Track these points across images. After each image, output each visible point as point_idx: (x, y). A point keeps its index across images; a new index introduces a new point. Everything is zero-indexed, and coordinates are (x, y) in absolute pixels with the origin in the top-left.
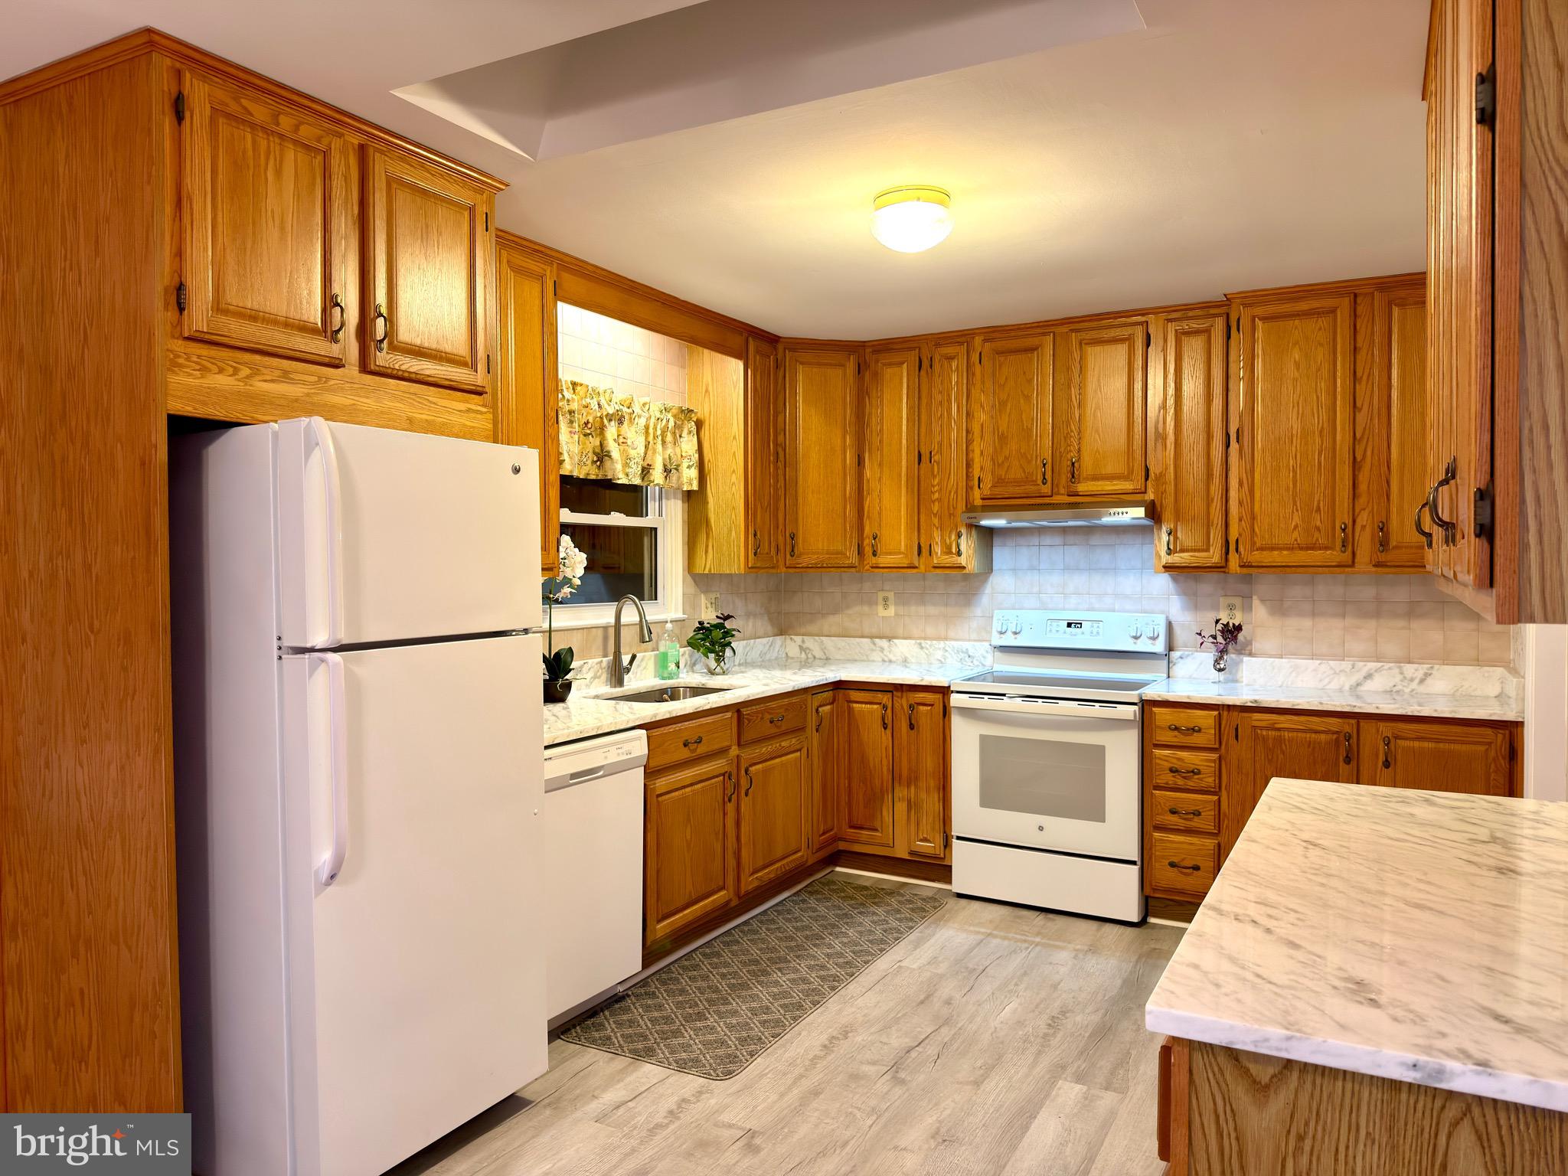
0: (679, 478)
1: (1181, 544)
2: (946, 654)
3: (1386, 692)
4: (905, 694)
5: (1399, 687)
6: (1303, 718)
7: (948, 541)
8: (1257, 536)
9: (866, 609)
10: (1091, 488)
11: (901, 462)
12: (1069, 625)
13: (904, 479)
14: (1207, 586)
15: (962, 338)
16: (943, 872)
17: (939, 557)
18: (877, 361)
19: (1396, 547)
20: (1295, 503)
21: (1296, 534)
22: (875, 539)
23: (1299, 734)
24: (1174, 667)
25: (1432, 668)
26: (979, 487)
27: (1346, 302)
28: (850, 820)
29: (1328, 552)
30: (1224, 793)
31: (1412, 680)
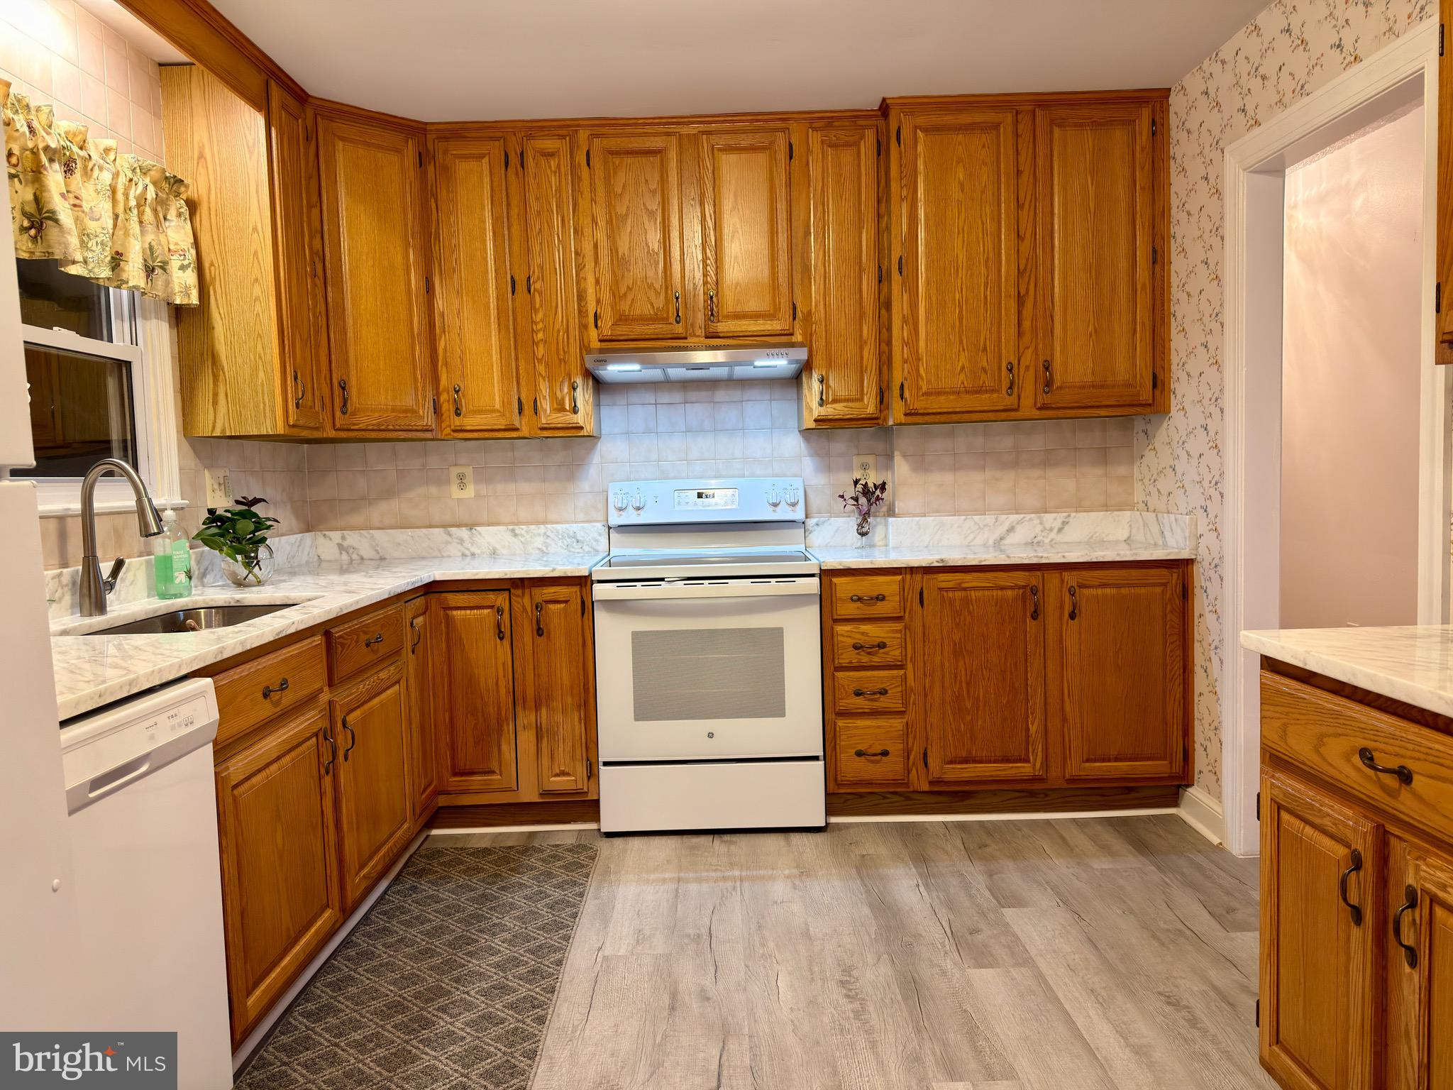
0: (168, 283)
1: (834, 394)
2: (549, 541)
3: (1026, 544)
4: (527, 591)
5: (1039, 538)
6: (990, 575)
7: (559, 394)
8: (922, 379)
9: (433, 490)
10: (733, 329)
11: (487, 290)
12: (700, 496)
13: (493, 312)
14: (839, 445)
15: (565, 129)
16: (590, 809)
17: (548, 415)
18: (446, 151)
19: (1060, 388)
20: (961, 342)
21: (962, 377)
22: (457, 392)
23: (986, 593)
24: (811, 535)
25: (1069, 516)
26: (596, 326)
27: (1009, 118)
28: (454, 765)
29: (995, 395)
30: (910, 666)
31: (1051, 530)
